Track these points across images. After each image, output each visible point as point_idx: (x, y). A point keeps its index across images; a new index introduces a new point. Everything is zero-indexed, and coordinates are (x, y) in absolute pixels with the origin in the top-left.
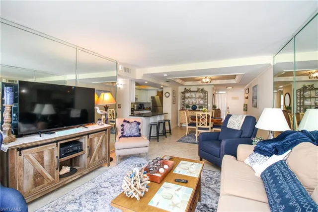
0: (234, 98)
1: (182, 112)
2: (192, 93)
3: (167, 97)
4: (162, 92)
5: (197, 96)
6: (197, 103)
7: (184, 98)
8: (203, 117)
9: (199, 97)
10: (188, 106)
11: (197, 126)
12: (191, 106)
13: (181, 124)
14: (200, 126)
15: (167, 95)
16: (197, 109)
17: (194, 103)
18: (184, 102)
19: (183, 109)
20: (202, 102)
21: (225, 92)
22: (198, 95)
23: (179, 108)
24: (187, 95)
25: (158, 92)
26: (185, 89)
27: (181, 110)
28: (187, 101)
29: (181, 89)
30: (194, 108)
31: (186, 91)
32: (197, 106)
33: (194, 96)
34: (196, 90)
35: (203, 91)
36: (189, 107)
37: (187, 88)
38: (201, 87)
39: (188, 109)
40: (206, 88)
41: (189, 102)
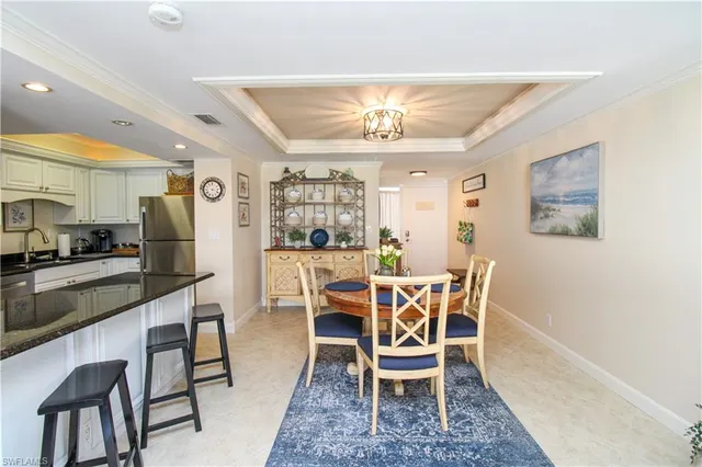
0: (422, 207)
1: (275, 256)
2: (309, 188)
3: (213, 200)
4: (190, 181)
5: (329, 199)
6: (330, 222)
7: (280, 205)
8: (411, 301)
9: (338, 201)
10: (297, 234)
11: (378, 350)
12: (308, 232)
13: (275, 300)
14: (395, 350)
15: (213, 189)
16: (331, 243)
17: (320, 224)
18: (282, 219)
19: (277, 247)
20: (345, 219)
21: (397, 189)
22: (330, 192)
23: (266, 243)
24: (293, 194)
25: (172, 181)
26: (287, 171)
27: (272, 250)
28: (292, 217)
29: (272, 171)
30: (319, 241)
31: (289, 179)
32: (331, 233)
33: (317, 197)
34: (326, 175)
35: (346, 180)
36: (302, 237)
37: (295, 168)
38: (342, 167)
39: (298, 244)
40: (358, 170)
41: (302, 219)
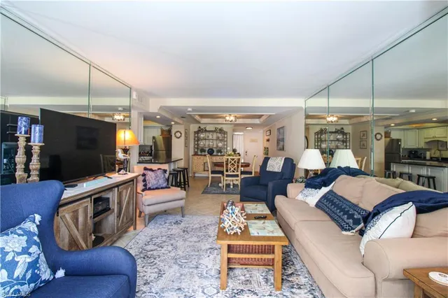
0: (253, 141)
1: (196, 157)
2: (207, 134)
3: (178, 138)
4: (170, 131)
5: (215, 138)
6: (215, 146)
7: (198, 140)
8: (233, 162)
9: (218, 138)
10: (203, 150)
11: (225, 173)
12: (207, 149)
13: (194, 173)
14: (229, 173)
15: (178, 135)
16: (215, 154)
17: (211, 146)
18: (198, 145)
19: (196, 154)
20: (220, 145)
21: (242, 133)
22: (215, 136)
23: (192, 152)
24: (202, 136)
25: (163, 131)
26: (199, 127)
27: (194, 155)
28: (202, 143)
29: (194, 128)
30: (211, 152)
31: (200, 131)
32: (215, 149)
33: (210, 137)
34: (214, 129)
35: (221, 131)
36: (205, 151)
37: (202, 127)
38: (219, 127)
39: (203, 153)
40: (225, 128)
41: (205, 145)
